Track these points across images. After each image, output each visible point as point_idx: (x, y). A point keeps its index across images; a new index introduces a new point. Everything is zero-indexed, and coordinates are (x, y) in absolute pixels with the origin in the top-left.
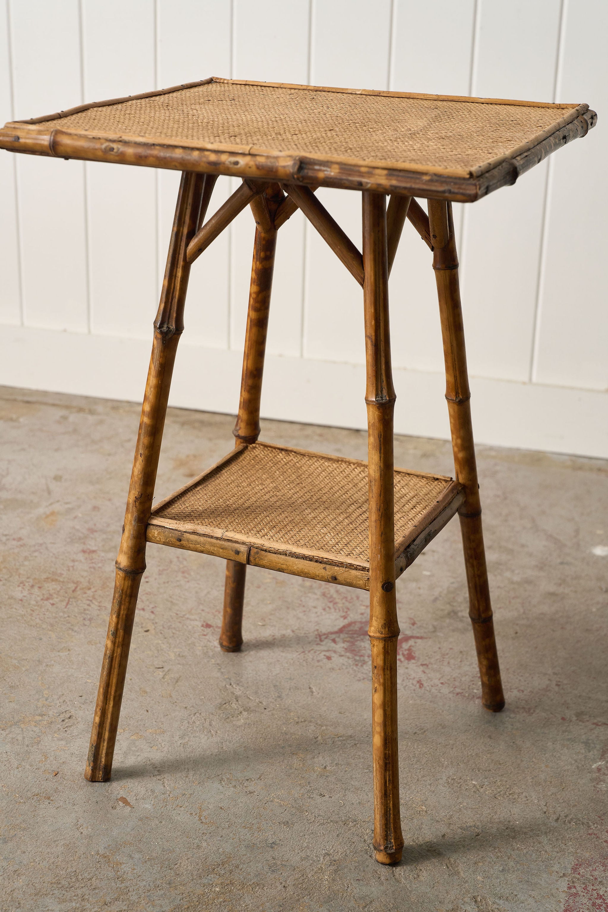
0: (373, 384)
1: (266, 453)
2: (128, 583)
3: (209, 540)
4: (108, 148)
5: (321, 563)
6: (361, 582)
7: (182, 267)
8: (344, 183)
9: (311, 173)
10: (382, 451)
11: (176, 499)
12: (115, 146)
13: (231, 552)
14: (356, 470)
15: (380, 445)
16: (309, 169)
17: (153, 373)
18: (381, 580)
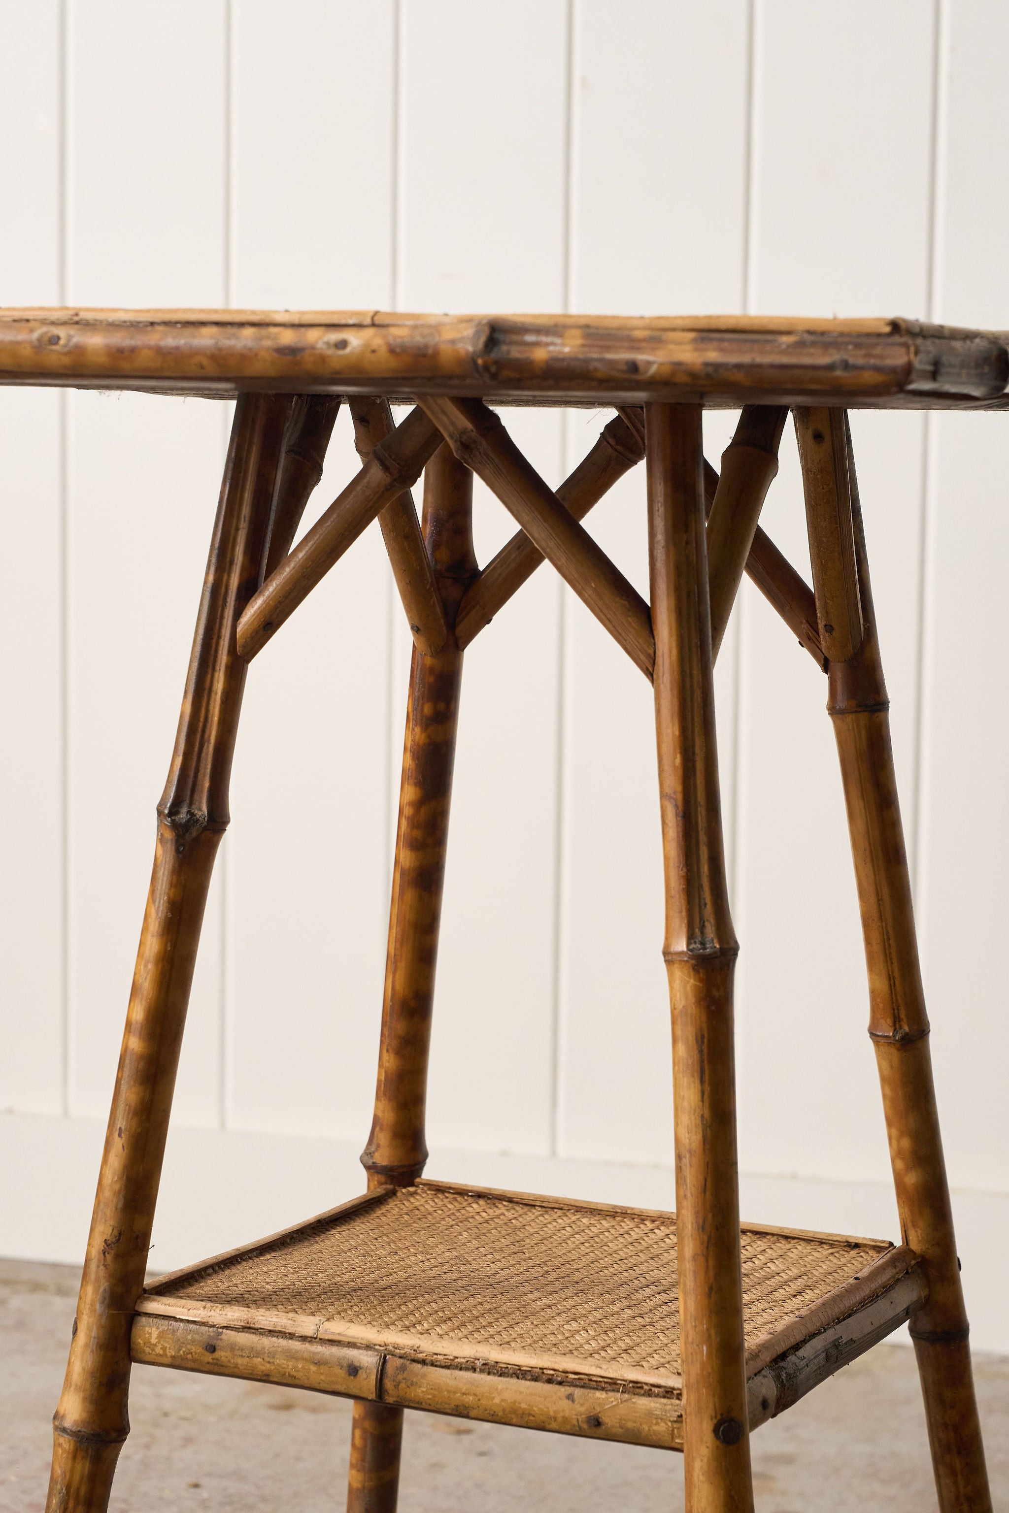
0: (681, 912)
1: (441, 1203)
2: (83, 1467)
3: (283, 1342)
4: (46, 339)
5: (560, 1383)
6: (662, 1428)
7: (227, 667)
8: (596, 369)
9: (515, 353)
10: (707, 1077)
11: (210, 1271)
12: (62, 332)
13: (337, 1370)
14: (656, 1231)
15: (702, 1061)
16: (511, 343)
17: (155, 926)
18: (710, 1411)
